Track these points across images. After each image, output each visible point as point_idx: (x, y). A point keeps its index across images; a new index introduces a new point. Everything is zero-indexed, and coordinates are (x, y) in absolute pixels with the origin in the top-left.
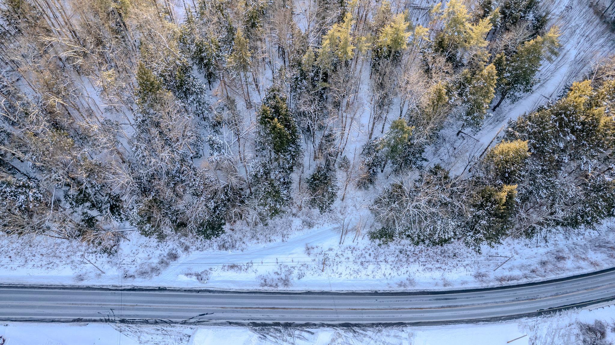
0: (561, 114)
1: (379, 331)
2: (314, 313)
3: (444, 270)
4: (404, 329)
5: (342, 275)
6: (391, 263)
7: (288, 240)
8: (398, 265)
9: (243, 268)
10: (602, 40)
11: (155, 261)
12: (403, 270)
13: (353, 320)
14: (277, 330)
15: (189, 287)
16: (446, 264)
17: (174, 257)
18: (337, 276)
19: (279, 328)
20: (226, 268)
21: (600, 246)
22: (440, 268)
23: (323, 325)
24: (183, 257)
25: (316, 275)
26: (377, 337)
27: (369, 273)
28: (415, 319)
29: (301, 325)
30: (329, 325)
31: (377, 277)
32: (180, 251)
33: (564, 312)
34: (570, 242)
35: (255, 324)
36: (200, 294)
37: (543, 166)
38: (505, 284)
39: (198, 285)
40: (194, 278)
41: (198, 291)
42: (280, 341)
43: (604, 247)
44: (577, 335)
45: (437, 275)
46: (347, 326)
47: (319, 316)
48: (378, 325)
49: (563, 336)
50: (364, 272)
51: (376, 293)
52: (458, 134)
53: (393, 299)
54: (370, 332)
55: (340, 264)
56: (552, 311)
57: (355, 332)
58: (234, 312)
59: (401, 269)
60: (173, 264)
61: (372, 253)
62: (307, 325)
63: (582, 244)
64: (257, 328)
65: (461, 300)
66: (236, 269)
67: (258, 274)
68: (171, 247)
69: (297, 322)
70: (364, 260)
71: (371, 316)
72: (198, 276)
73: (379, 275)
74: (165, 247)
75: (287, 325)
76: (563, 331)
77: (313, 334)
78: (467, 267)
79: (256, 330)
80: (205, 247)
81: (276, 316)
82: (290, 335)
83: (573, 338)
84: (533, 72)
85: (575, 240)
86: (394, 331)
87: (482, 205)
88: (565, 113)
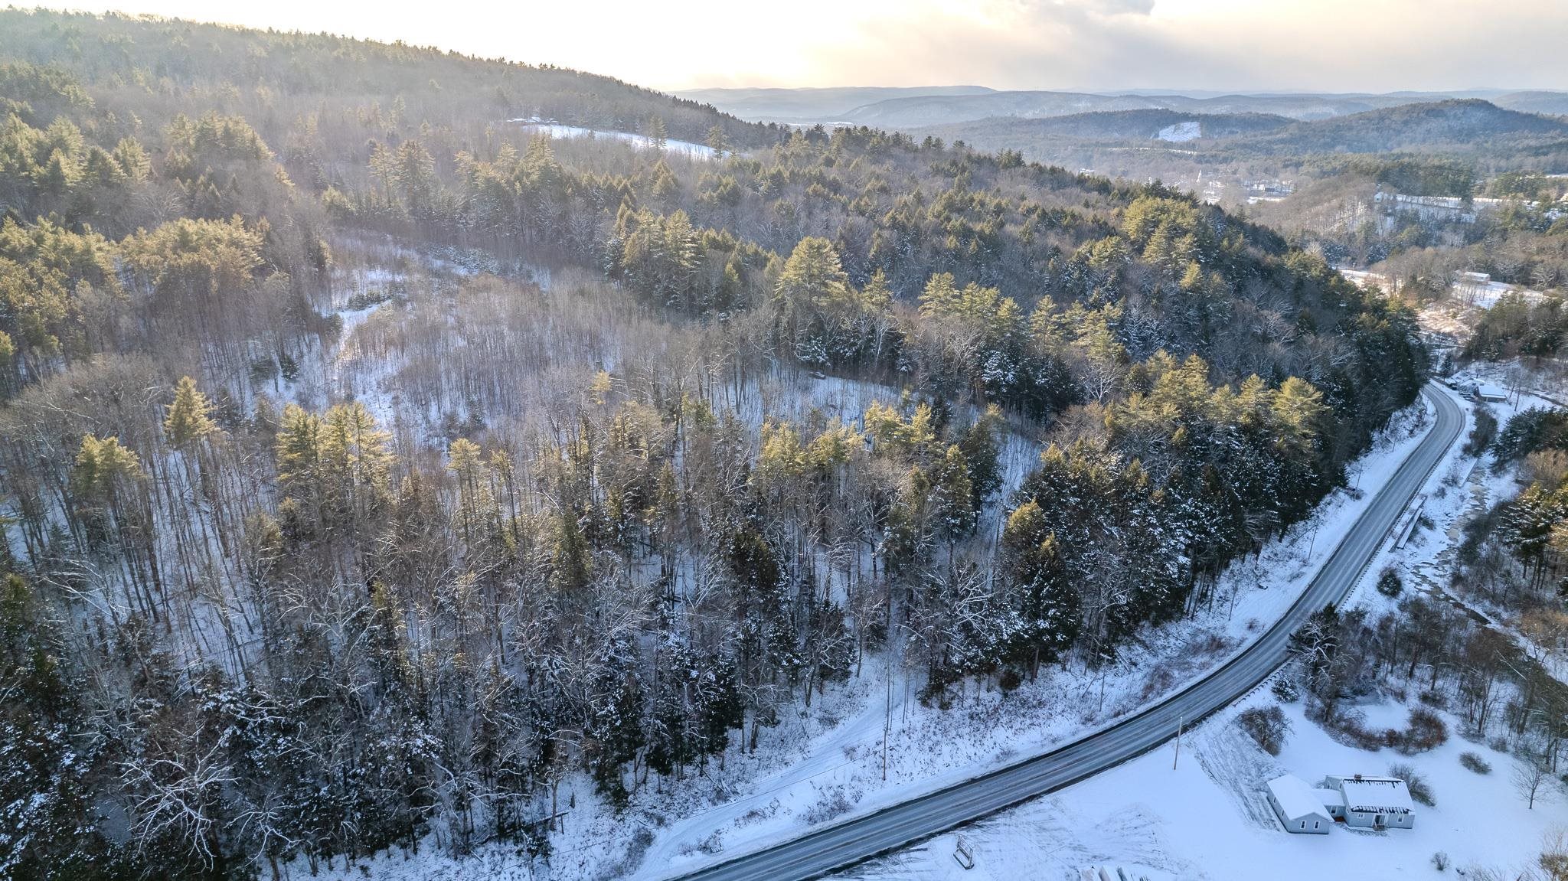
1: (1011, 814)
2: (909, 828)
3: (1039, 725)
4: (1041, 800)
5: (915, 775)
6: (967, 737)
7: (812, 754)
8: (979, 736)
9: (766, 811)
11: (619, 855)
12: (988, 742)
13: (968, 815)
14: (872, 865)
15: (698, 868)
16: (1037, 717)
17: (645, 839)
18: (908, 779)
19: (874, 861)
20: (741, 822)
22: (1033, 724)
23: (932, 836)
24: (661, 835)
25: (878, 789)
26: (1014, 821)
27: (948, 760)
28: (1047, 786)
29: (903, 847)
30: (940, 833)
31: (962, 764)
32: (651, 827)
33: (1209, 719)
35: (835, 871)
36: (720, 870)
38: (1122, 718)
39: (709, 861)
40: (698, 855)
41: (717, 867)
42: (887, 876)
43: (1200, 650)
44: (1242, 735)
45: (1035, 734)
46: (966, 824)
47: (919, 828)
48: (1004, 809)
49: (1228, 741)
50: (939, 761)
51: (973, 781)
53: (1002, 779)
54: (1000, 819)
55: (902, 761)
56: (1195, 723)
57: (980, 827)
58: (792, 869)
59: (984, 741)
60: (651, 851)
61: (937, 731)
62: (910, 843)
64: (842, 873)
65: (1085, 751)
66: (757, 818)
67: (794, 815)
68: (634, 827)
69: (893, 846)
70: (930, 743)
71: (988, 803)
72: (705, 848)
73: (963, 761)
74: (625, 830)
75: (882, 855)
76: (1223, 737)
77: (926, 850)
78: (1065, 714)
79: (842, 876)
80: (690, 810)
81: (859, 851)
82: (895, 864)
83: (1239, 739)
86: (1030, 807)
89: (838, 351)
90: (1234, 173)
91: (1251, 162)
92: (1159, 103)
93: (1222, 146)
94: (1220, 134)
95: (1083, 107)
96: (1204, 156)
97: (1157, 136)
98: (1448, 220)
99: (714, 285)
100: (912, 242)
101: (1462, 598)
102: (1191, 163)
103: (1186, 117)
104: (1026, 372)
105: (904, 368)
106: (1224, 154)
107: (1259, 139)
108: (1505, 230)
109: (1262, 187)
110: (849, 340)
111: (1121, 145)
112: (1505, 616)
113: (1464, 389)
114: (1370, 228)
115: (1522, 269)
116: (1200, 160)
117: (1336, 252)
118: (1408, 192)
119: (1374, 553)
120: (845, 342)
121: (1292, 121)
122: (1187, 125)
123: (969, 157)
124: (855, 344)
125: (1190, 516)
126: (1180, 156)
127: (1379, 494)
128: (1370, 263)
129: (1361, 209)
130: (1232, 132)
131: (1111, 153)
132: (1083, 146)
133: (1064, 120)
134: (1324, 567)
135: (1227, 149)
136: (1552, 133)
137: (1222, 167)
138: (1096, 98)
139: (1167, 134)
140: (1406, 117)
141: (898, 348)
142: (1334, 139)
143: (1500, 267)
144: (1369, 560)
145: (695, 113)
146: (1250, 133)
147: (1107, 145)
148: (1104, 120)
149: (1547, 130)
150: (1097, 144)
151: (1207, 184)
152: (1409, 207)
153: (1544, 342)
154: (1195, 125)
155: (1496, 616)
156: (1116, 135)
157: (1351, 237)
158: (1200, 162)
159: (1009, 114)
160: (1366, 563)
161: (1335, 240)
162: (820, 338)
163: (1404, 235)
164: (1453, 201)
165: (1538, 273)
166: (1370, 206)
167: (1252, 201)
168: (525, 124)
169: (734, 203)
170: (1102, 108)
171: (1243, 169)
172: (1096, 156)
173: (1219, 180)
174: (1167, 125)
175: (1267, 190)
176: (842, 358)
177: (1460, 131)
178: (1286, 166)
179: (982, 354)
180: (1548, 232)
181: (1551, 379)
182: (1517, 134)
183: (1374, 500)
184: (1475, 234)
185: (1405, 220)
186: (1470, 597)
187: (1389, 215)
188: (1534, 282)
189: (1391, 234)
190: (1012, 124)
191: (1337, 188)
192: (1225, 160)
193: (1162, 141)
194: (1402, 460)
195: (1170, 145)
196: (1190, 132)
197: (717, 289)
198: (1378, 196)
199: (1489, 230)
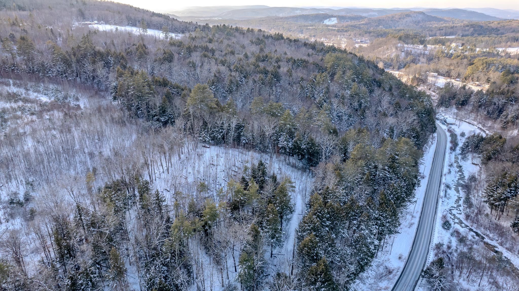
0: (316, 213)
10: (304, 177)
21: (381, 278)
34: (367, 285)
37: (327, 242)
43: (382, 277)
52: (271, 256)
63: (373, 282)
84: (289, 201)
85: (369, 282)
87: (315, 280)
88: (318, 212)
89: (214, 136)
90: (350, 35)
91: (355, 32)
92: (322, 11)
93: (345, 26)
94: (343, 22)
95: (298, 13)
96: (339, 30)
97: (323, 22)
98: (421, 54)
99: (158, 105)
100: (245, 77)
101: (472, 226)
102: (336, 32)
103: (332, 16)
104: (297, 143)
105: (244, 141)
106: (346, 29)
107: (356, 23)
108: (439, 57)
109: (359, 41)
110: (219, 130)
111: (312, 26)
112: (491, 235)
113: (441, 120)
114: (398, 56)
115: (447, 72)
116: (338, 31)
117: (388, 65)
118: (407, 44)
119: (436, 208)
120: (217, 131)
121: (366, 18)
122: (333, 19)
123: (264, 36)
124: (222, 132)
125: (377, 219)
126: (332, 30)
127: (430, 175)
128: (399, 69)
129: (394, 50)
130: (347, 21)
131: (309, 29)
132: (300, 26)
133: (293, 17)
134: (420, 218)
135: (346, 27)
136: (441, 23)
137: (345, 33)
138: (302, 9)
139: (327, 22)
140: (400, 17)
141: (241, 132)
142: (379, 24)
143: (441, 71)
144: (436, 212)
145: (160, 19)
146: (353, 22)
147: (308, 26)
148: (305, 17)
149: (440, 22)
150: (304, 26)
151: (341, 40)
152: (409, 49)
153: (463, 101)
154: (335, 19)
155: (487, 236)
156: (310, 22)
157: (392, 60)
158: (338, 32)
159: (274, 15)
160: (435, 214)
161: (387, 61)
162: (206, 130)
163: (409, 59)
164: (421, 47)
165: (453, 73)
166: (397, 48)
167: (357, 46)
168: (91, 24)
169: (170, 61)
170: (305, 13)
171: (352, 34)
172: (304, 30)
173: (345, 38)
174: (326, 19)
175: (361, 41)
176: (216, 139)
177: (416, 22)
178: (366, 33)
179: (277, 134)
180: (452, 58)
181: (466, 114)
182: (432, 22)
183: (429, 178)
184: (430, 59)
185: (408, 54)
186: (475, 225)
187: (403, 52)
188: (452, 76)
189: (404, 59)
190: (276, 19)
191: (386, 42)
192: (346, 31)
193: (326, 24)
194: (432, 156)
195: (328, 26)
196: (334, 21)
197: (159, 107)
198: (399, 45)
199: (434, 57)
